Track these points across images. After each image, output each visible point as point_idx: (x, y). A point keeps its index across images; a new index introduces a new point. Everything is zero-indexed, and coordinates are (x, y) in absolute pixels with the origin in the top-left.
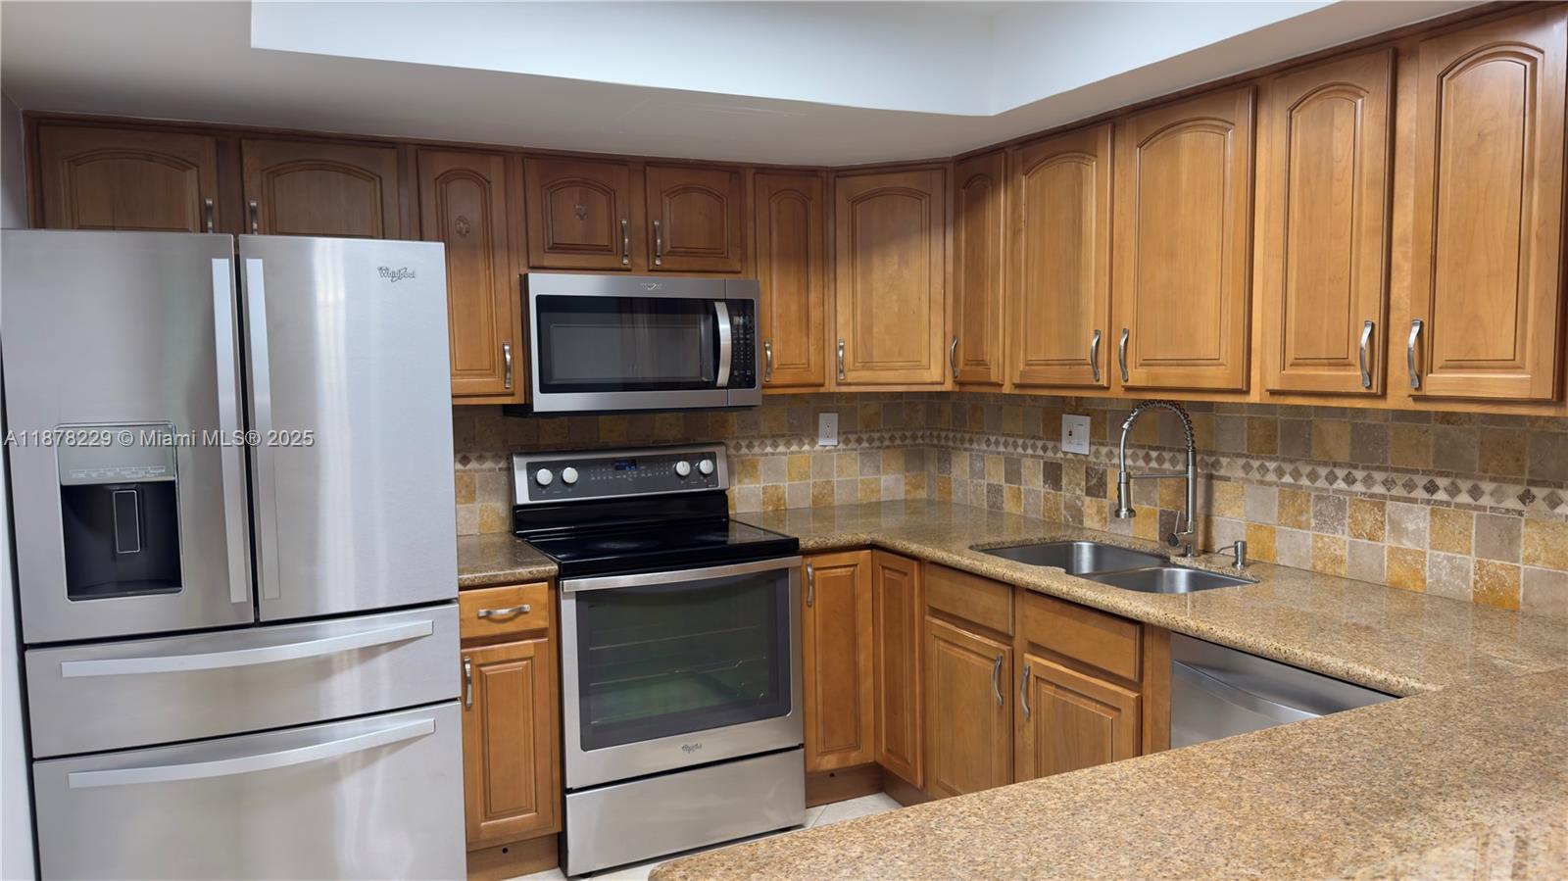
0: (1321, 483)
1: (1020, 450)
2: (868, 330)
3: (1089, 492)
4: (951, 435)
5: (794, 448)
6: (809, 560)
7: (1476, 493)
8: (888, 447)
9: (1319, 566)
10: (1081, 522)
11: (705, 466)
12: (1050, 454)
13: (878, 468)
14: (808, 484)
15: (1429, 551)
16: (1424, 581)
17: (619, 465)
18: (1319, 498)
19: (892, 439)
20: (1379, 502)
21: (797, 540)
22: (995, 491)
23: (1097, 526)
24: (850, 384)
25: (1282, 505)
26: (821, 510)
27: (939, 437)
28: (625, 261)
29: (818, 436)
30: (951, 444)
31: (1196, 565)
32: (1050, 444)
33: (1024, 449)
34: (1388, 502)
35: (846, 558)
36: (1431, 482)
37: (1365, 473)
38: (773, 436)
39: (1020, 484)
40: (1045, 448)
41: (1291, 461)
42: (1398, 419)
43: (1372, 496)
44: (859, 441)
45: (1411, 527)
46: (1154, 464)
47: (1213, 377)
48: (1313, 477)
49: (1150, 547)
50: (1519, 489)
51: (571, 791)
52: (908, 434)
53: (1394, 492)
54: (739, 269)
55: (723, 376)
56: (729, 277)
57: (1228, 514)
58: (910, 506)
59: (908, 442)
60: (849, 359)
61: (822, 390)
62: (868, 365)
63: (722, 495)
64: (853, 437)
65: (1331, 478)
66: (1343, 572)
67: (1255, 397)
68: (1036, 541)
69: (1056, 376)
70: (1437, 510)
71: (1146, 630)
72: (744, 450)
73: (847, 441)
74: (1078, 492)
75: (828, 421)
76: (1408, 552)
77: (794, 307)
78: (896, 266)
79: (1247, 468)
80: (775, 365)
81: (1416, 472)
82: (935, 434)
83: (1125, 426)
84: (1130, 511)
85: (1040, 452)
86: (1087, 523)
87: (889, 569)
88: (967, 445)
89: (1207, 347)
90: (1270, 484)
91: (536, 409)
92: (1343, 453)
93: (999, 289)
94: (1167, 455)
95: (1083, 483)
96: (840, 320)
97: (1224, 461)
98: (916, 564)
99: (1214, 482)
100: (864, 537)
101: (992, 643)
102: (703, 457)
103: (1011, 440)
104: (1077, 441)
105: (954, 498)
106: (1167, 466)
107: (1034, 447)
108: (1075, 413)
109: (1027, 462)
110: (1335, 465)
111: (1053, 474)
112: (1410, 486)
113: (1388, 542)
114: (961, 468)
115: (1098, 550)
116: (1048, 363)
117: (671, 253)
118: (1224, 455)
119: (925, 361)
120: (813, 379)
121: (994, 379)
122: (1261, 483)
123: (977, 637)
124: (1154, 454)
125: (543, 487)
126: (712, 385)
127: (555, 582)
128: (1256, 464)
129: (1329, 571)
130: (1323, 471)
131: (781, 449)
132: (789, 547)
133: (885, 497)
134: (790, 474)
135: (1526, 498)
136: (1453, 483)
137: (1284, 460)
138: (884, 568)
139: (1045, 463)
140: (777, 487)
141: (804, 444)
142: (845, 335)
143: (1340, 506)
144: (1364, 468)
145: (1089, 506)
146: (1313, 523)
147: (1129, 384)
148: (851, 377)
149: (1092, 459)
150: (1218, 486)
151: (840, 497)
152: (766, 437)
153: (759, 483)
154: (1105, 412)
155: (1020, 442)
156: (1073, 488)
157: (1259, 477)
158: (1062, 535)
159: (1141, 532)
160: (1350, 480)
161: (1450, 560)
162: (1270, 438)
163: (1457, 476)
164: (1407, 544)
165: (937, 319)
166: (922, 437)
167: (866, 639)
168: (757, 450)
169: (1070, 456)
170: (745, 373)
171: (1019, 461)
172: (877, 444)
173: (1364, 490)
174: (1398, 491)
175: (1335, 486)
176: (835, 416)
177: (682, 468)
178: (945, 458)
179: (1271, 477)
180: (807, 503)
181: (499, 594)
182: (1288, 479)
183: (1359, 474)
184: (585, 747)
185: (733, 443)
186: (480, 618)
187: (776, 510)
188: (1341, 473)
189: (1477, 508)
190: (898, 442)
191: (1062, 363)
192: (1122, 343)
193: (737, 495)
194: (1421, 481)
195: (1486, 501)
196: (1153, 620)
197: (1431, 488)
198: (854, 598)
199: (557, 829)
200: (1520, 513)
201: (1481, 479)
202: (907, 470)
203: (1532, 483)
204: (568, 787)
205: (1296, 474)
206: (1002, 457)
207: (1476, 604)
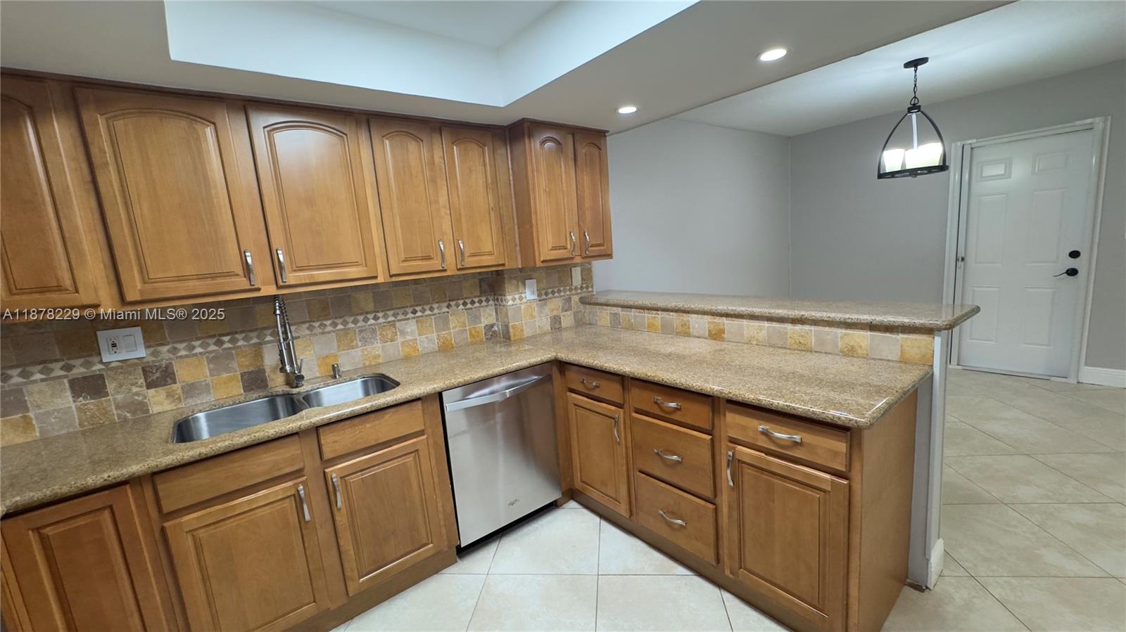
0: (361, 324)
3: (150, 386)
7: (432, 309)
9: (367, 363)
10: (146, 411)
12: (80, 370)
15: (418, 338)
16: (418, 350)
20: (392, 324)
23: (168, 408)
25: (339, 341)
32: (79, 362)
34: (397, 323)
36: (414, 309)
40: (68, 368)
41: (340, 317)
42: (396, 286)
43: (389, 322)
45: (409, 330)
46: (228, 345)
48: (355, 322)
50: (446, 304)
65: (366, 320)
70: (418, 321)
74: (134, 390)
79: (310, 328)
81: (406, 307)
85: (60, 373)
90: (329, 332)
92: (371, 306)
95: (141, 381)
97: (292, 328)
104: (126, 349)
107: (48, 371)
109: (36, 388)
110: (367, 313)
111: (88, 387)
112: (405, 313)
122: (323, 333)
128: (316, 324)
130: (361, 318)
135: (449, 306)
136: (423, 308)
137: (336, 318)
139: (71, 380)
143: (374, 331)
144: (383, 311)
145: (154, 395)
149: (149, 359)
156: (126, 389)
157: (321, 331)
159: (224, 394)
160: (376, 318)
161: (427, 338)
162: (323, 309)
163: (424, 305)
164: (409, 338)
169: (116, 364)
171: (20, 390)
173: (384, 321)
174: (400, 317)
175: (369, 323)
179: (329, 328)
182: (340, 327)
183: (380, 315)
188: (370, 316)
189: (433, 315)
194: (409, 310)
195: (436, 311)
197: (414, 312)
200: (448, 312)
201: (432, 303)
203: (450, 301)
207: (441, 350)
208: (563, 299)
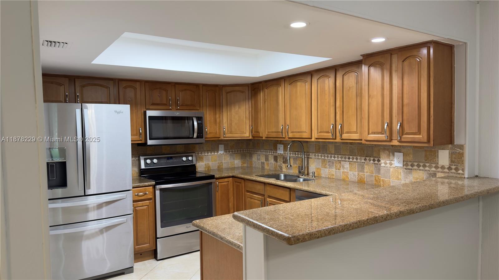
0: (329, 158)
1: (268, 153)
2: (231, 124)
3: (283, 163)
4: (252, 150)
5: (213, 154)
6: (217, 180)
7: (357, 159)
8: (237, 153)
9: (330, 177)
10: (282, 170)
11: (190, 158)
12: (275, 154)
13: (234, 158)
14: (216, 163)
15: (349, 172)
16: (349, 178)
17: (168, 158)
18: (329, 162)
19: (238, 151)
20: (340, 162)
21: (214, 175)
22: (263, 163)
23: (285, 170)
24: (226, 137)
25: (322, 163)
26: (220, 169)
27: (249, 151)
28: (170, 107)
29: (219, 151)
30: (252, 152)
31: (305, 177)
32: (275, 151)
33: (269, 153)
34: (342, 162)
35: (226, 180)
37: (337, 156)
38: (207, 151)
39: (268, 161)
40: (274, 153)
41: (324, 154)
42: (343, 144)
43: (339, 160)
44: (229, 152)
45: (346, 167)
47: (305, 135)
48: (328, 157)
49: (296, 175)
50: (364, 158)
51: (158, 238)
52: (242, 150)
53: (342, 160)
54: (198, 109)
55: (195, 136)
56: (196, 111)
57: (312, 166)
58: (242, 168)
59: (242, 152)
60: (226, 131)
61: (220, 139)
62: (231, 133)
64: (228, 151)
65: (331, 157)
66: (334, 177)
67: (313, 139)
68: (271, 174)
69: (274, 135)
72: (200, 154)
73: (226, 152)
74: (281, 163)
75: (221, 147)
76: (345, 172)
77: (213, 118)
78: (237, 109)
79: (315, 155)
80: (208, 133)
81: (346, 155)
82: (248, 150)
83: (289, 146)
84: (290, 165)
85: (273, 153)
87: (237, 182)
88: (256, 152)
89: (304, 128)
90: (320, 159)
91: (148, 144)
92: (333, 152)
93: (262, 115)
94: (299, 153)
95: (282, 161)
96: (224, 121)
97: (311, 154)
98: (243, 180)
99: (309, 159)
100: (231, 175)
101: (260, 197)
102: (190, 156)
103: (266, 151)
104: (281, 151)
105: (253, 166)
106: (299, 156)
107: (271, 152)
108: (280, 144)
109: (270, 156)
110: (332, 154)
111: (276, 159)
112: (345, 158)
113: (342, 170)
114: (255, 158)
115: (285, 176)
116: (272, 132)
117: (182, 105)
118: (311, 153)
119: (245, 132)
120: (218, 136)
121: (261, 136)
122: (318, 159)
123: (257, 196)
124: (297, 153)
125: (148, 164)
126: (192, 138)
127: (154, 186)
128: (317, 154)
129: (331, 177)
130: (329, 156)
131: (209, 154)
132: (212, 177)
133: (236, 166)
134: (212, 160)
135: (365, 160)
136: (353, 157)
137: (322, 153)
138: (236, 182)
139: (274, 156)
140: (208, 164)
141: (215, 153)
142: (225, 125)
143: (333, 163)
144: (337, 155)
145: (283, 166)
146: (328, 167)
147: (289, 137)
148: (227, 135)
150: (310, 160)
151: (225, 166)
152: (206, 151)
153: (204, 162)
154: (286, 144)
155: (268, 151)
156: (280, 162)
157: (317, 157)
158: (277, 172)
159: (294, 171)
160: (334, 157)
161: (353, 173)
162: (319, 149)
164: (345, 171)
165: (248, 122)
166: (245, 151)
167: (231, 199)
168: (203, 154)
169: (279, 154)
170: (200, 135)
171: (268, 156)
172: (234, 152)
173: (337, 159)
175: (332, 159)
176: (223, 146)
177: (184, 159)
178: (251, 156)
179: (320, 157)
180: (216, 167)
183: (336, 156)
184: (162, 227)
185: (197, 153)
186: (135, 195)
188: (333, 156)
190: (239, 152)
191: (275, 132)
192: (287, 128)
193: (198, 166)
194: (347, 157)
195: (359, 160)
197: (349, 158)
198: (228, 190)
199: (154, 248)
200: (364, 163)
201: (358, 156)
202: (242, 159)
203: (366, 156)
204: (158, 237)
205: (324, 157)
206: (264, 155)
207: (358, 182)
208: (428, 173)
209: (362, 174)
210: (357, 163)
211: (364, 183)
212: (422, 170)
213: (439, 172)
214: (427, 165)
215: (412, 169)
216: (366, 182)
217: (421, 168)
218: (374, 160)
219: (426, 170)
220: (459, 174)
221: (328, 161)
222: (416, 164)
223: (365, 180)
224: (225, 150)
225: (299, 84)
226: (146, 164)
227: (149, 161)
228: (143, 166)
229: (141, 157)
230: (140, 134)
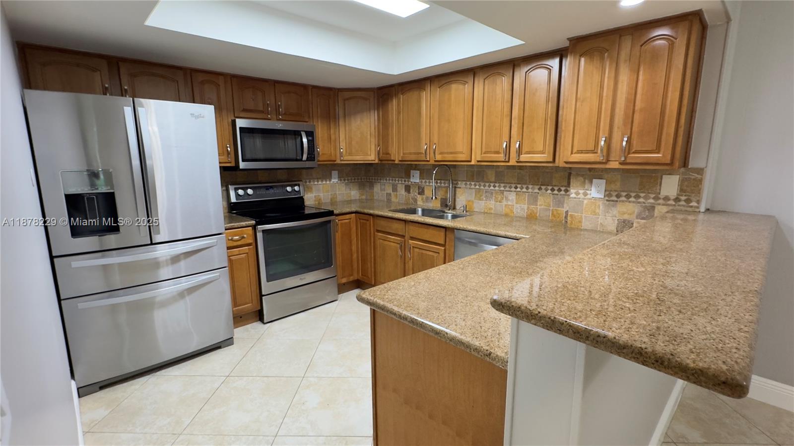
0: (487, 188)
1: (397, 182)
2: (350, 143)
3: (419, 194)
4: (373, 178)
5: (324, 182)
6: (337, 218)
7: (527, 188)
8: (353, 182)
9: (486, 211)
10: (417, 203)
11: (296, 188)
12: (407, 183)
13: (350, 189)
14: (329, 194)
15: (515, 205)
16: (514, 213)
17: (267, 188)
18: (486, 192)
19: (355, 179)
21: (333, 211)
22: (389, 195)
23: (422, 204)
24: (345, 161)
25: (476, 194)
26: (333, 202)
27: (369, 179)
28: (269, 116)
29: (331, 178)
30: (373, 181)
31: (453, 212)
32: (407, 180)
33: (398, 181)
34: (505, 192)
35: (348, 216)
36: (516, 186)
37: (498, 184)
38: (318, 178)
39: (397, 192)
40: (405, 181)
41: (478, 182)
43: (500, 190)
44: (345, 180)
45: (510, 198)
46: (439, 184)
47: (461, 157)
48: (484, 186)
49: (438, 209)
50: (538, 187)
51: (264, 296)
52: (359, 178)
53: (506, 189)
54: (307, 120)
55: (305, 157)
56: (305, 123)
57: (460, 198)
58: (361, 201)
59: (360, 180)
60: (344, 153)
61: (335, 163)
62: (350, 154)
63: (302, 199)
64: (342, 179)
65: (490, 186)
66: (492, 212)
67: (473, 163)
68: (406, 208)
69: (413, 157)
70: (517, 193)
71: (447, 229)
72: (308, 183)
73: (341, 180)
74: (416, 194)
75: (335, 174)
76: (509, 205)
77: (326, 135)
79: (466, 184)
80: (320, 154)
81: (512, 183)
82: (368, 178)
83: (434, 172)
84: (436, 197)
85: (403, 182)
86: (419, 203)
87: (362, 219)
88: (379, 181)
89: (459, 149)
90: (472, 189)
91: (241, 167)
92: (493, 179)
94: (443, 181)
95: (417, 191)
96: (341, 139)
97: (459, 182)
98: (371, 217)
100: (354, 210)
101: (398, 239)
102: (296, 185)
103: (394, 179)
104: (415, 178)
105: (375, 198)
106: (443, 185)
107: (402, 181)
108: (415, 170)
109: (399, 185)
110: (491, 182)
111: (408, 189)
112: (510, 187)
113: (504, 203)
114: (377, 188)
115: (423, 210)
116: (410, 154)
117: (285, 114)
118: (460, 181)
119: (369, 153)
120: (333, 159)
121: (392, 159)
122: (470, 188)
123: (393, 237)
124: (439, 181)
125: (241, 196)
126: (301, 160)
127: (254, 227)
128: (468, 183)
129: (488, 212)
130: (487, 184)
131: (320, 183)
132: (330, 213)
133: (353, 198)
134: (323, 191)
135: (540, 189)
136: (522, 186)
137: (477, 182)
138: (360, 219)
139: (405, 186)
140: (319, 196)
141: (327, 181)
142: (342, 144)
143: (492, 193)
144: (499, 183)
145: (419, 198)
146: (484, 199)
147: (436, 159)
148: (345, 158)
149: (420, 184)
150: (458, 190)
151: (339, 198)
152: (315, 179)
153: (312, 194)
154: (424, 169)
155: (397, 179)
156: (414, 193)
157: (469, 187)
158: (413, 207)
159: (435, 205)
160: (494, 186)
161: (520, 206)
162: (473, 176)
163: (523, 184)
164: (510, 203)
165: (373, 140)
166: (364, 179)
167: (354, 241)
168: (312, 183)
169: (413, 183)
170: (311, 157)
171: (396, 185)
172: (350, 181)
174: (507, 189)
175: (491, 188)
176: (337, 172)
177: (289, 189)
178: (372, 185)
179: (473, 187)
180: (329, 201)
181: (235, 232)
182: (477, 187)
183: (497, 185)
184: (268, 281)
185: (304, 181)
186: (229, 240)
187: (319, 203)
188: (492, 184)
189: (528, 192)
190: (356, 180)
191: (415, 154)
192: (434, 147)
193: (306, 198)
194: (513, 186)
195: (530, 190)
196: (450, 226)
197: (516, 188)
198: (350, 230)
199: (259, 307)
200: (538, 193)
202: (360, 189)
203: (542, 185)
204: (263, 294)
205: (480, 185)
206: (391, 184)
207: (527, 218)
208: (641, 206)
209: (534, 208)
210: (527, 194)
211: (536, 219)
212: (634, 202)
213: (659, 204)
214: (642, 195)
215: (617, 201)
216: (538, 218)
217: (632, 199)
218: (553, 190)
219: (639, 203)
220: (692, 207)
221: (484, 191)
222: (624, 194)
223: (538, 215)
224: (340, 178)
225: (454, 86)
226: (238, 195)
227: (241, 192)
228: (233, 199)
229: (230, 186)
230: (228, 153)
